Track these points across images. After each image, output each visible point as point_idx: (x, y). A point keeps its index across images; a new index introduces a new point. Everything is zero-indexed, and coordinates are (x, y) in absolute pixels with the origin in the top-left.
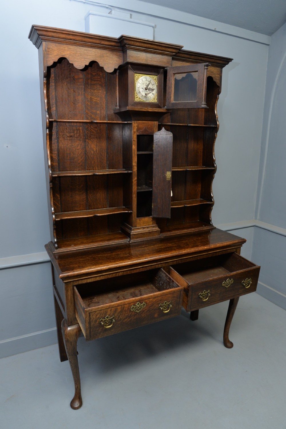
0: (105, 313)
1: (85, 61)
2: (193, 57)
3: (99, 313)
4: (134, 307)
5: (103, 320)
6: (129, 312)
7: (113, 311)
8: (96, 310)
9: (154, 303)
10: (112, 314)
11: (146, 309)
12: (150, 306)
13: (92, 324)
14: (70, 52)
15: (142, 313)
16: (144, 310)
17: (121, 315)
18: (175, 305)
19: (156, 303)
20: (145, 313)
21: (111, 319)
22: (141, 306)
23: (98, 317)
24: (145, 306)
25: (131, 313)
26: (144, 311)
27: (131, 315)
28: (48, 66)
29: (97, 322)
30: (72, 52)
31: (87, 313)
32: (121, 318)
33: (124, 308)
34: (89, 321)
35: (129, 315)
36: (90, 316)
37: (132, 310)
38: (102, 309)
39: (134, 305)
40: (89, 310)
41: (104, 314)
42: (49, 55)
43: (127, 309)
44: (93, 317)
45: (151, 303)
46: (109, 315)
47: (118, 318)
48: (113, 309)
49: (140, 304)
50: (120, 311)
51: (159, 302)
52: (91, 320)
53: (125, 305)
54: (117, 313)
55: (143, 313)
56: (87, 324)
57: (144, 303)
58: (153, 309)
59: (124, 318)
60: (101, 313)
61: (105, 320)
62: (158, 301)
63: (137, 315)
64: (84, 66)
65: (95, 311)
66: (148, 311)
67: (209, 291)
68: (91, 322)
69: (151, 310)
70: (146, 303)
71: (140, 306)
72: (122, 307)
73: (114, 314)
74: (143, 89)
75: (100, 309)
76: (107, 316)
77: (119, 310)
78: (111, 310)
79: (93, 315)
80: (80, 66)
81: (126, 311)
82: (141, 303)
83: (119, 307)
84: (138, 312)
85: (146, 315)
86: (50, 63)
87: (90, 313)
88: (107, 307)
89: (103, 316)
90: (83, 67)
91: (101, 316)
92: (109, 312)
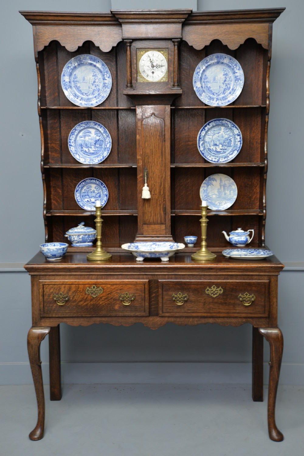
0: (58, 288)
1: (78, 42)
2: (217, 17)
3: (53, 287)
4: (90, 289)
5: (57, 296)
6: (84, 294)
7: (66, 288)
8: (50, 283)
9: (113, 291)
10: (65, 292)
11: (103, 296)
12: (108, 293)
13: (46, 298)
14: (62, 34)
15: (99, 300)
16: (101, 296)
17: (75, 295)
18: (140, 301)
19: (115, 291)
20: (103, 301)
21: (64, 297)
22: (98, 290)
23: (52, 291)
24: (102, 292)
25: (86, 296)
26: (101, 298)
27: (87, 298)
28: (38, 51)
29: (51, 298)
30: (64, 33)
31: (41, 284)
32: (75, 299)
33: (78, 288)
34: (42, 293)
35: (85, 298)
36: (43, 288)
37: (87, 293)
38: (56, 283)
39: (89, 288)
40: (42, 282)
41: (58, 290)
42: (39, 39)
43: (82, 290)
44: (47, 290)
45: (109, 290)
46: (63, 292)
47: (73, 298)
48: (67, 286)
49: (95, 287)
50: (74, 291)
51: (119, 291)
52: (45, 293)
53: (80, 285)
54: (71, 292)
55: (101, 300)
56: (41, 296)
57: (100, 288)
58: (112, 298)
59: (79, 300)
60: (55, 288)
61: (58, 296)
62: (117, 290)
63: (94, 300)
64: (77, 47)
65: (48, 284)
66: (106, 298)
67: (186, 295)
68: (45, 295)
69: (110, 298)
70: (103, 289)
71: (95, 290)
72: (76, 287)
73: (68, 293)
74: (148, 67)
75: (53, 283)
76: (61, 293)
77: (74, 289)
78: (65, 287)
79: (46, 288)
80: (72, 48)
81: (81, 293)
82: (98, 287)
83: (73, 286)
84: (94, 296)
85: (104, 304)
86: (41, 48)
87: (43, 285)
88: (61, 283)
89: (57, 292)
90: (76, 49)
91: (55, 291)
92: (63, 289)
